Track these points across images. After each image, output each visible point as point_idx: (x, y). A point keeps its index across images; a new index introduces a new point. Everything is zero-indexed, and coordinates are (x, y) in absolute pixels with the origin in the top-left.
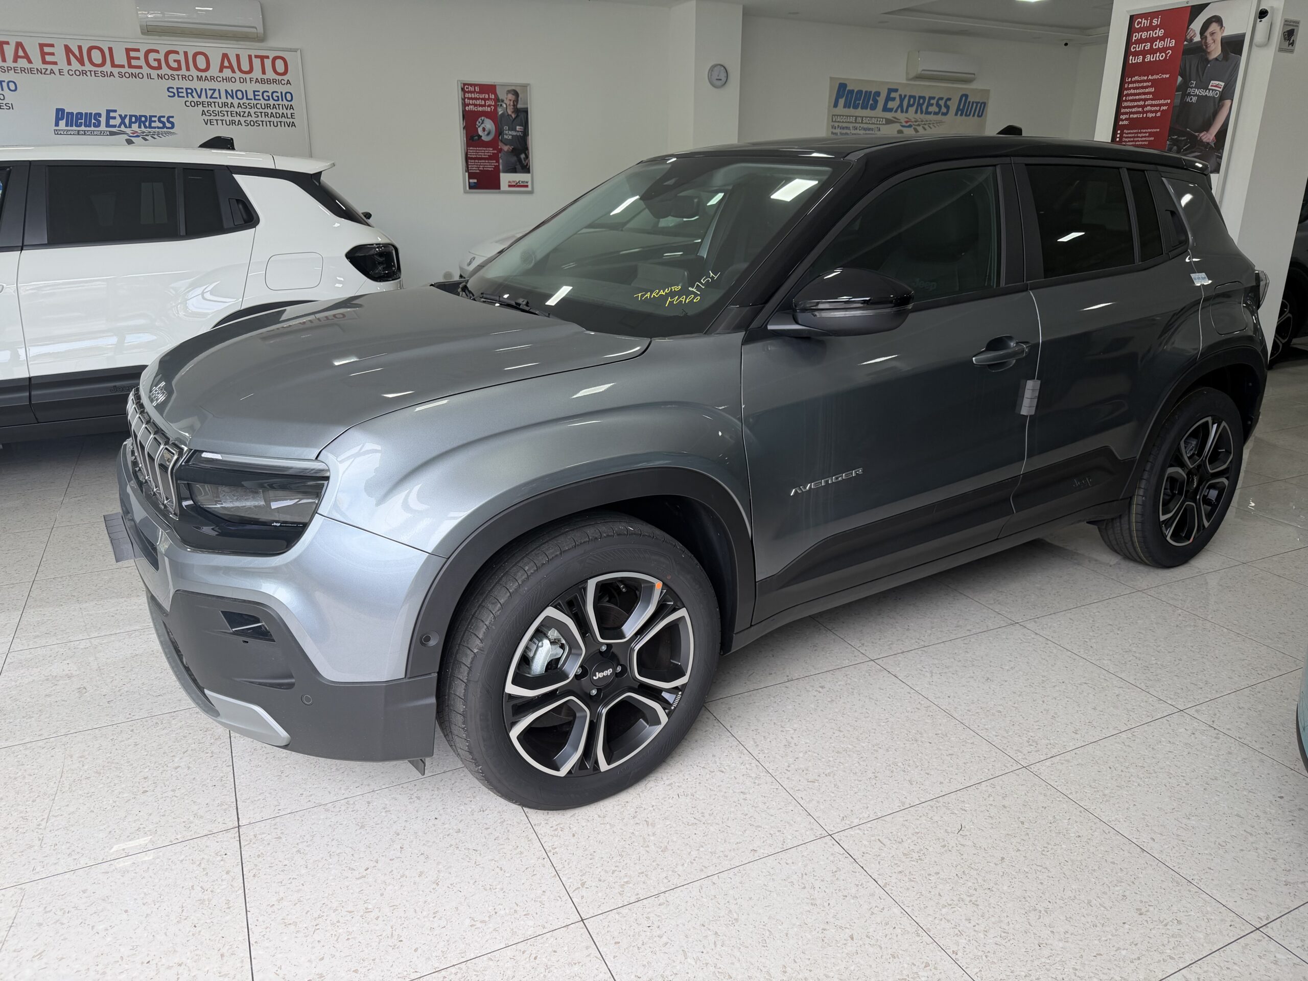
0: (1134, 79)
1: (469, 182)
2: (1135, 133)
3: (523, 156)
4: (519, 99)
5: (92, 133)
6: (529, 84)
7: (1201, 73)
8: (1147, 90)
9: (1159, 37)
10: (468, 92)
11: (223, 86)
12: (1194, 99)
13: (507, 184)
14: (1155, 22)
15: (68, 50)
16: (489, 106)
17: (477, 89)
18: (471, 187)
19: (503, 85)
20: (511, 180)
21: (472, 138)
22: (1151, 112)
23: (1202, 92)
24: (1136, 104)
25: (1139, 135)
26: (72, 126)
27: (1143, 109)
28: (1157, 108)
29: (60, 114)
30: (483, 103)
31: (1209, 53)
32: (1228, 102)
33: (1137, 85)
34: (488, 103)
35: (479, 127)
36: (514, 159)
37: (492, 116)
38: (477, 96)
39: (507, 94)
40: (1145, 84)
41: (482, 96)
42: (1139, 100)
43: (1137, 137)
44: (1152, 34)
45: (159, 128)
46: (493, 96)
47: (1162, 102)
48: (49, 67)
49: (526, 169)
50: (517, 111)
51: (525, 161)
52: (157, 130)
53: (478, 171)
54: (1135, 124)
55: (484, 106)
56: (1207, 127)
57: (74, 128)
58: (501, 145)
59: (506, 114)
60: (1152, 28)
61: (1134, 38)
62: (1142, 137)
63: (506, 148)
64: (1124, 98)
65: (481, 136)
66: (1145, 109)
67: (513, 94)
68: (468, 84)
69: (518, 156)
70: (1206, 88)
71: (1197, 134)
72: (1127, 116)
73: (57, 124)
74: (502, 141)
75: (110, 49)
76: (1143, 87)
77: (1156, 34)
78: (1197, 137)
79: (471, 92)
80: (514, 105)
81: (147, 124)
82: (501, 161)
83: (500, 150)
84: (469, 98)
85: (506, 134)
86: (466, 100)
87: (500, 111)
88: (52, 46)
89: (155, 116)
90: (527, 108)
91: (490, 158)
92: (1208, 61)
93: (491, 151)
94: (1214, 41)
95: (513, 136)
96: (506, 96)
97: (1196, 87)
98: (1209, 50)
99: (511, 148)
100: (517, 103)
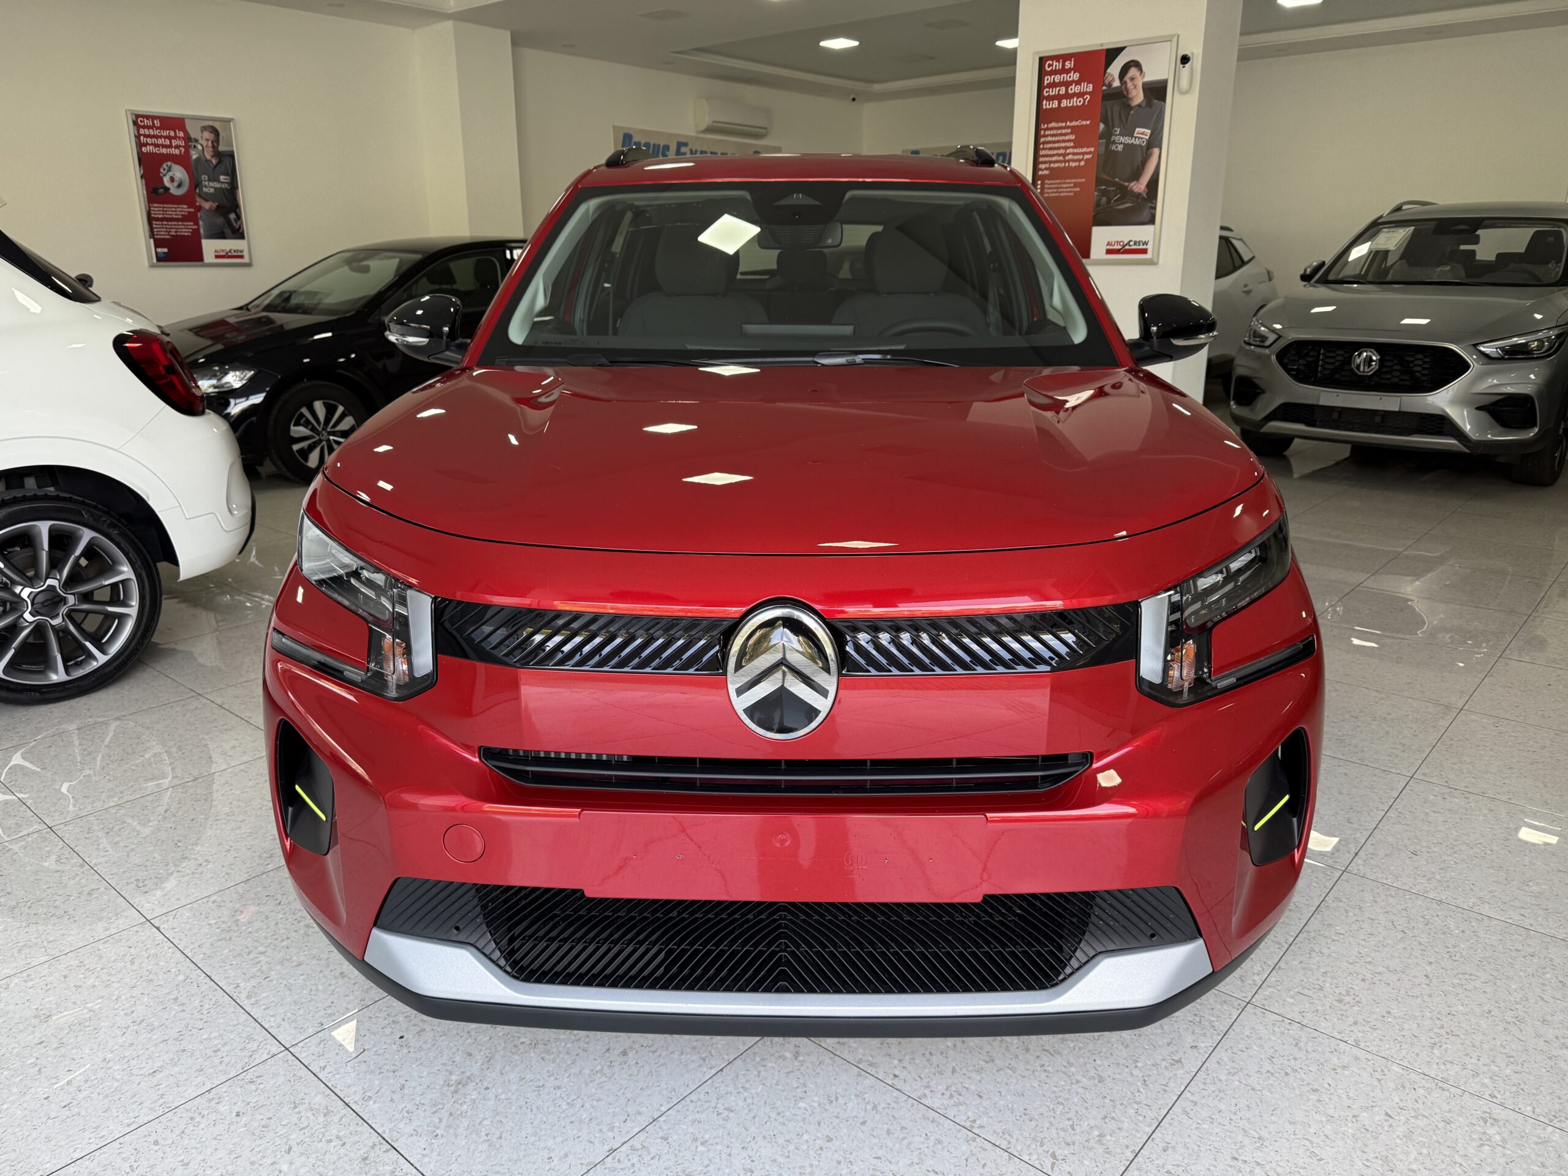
0: (1049, 126)
1: (156, 253)
2: (1057, 184)
3: (232, 216)
4: (221, 138)
6: (232, 120)
7: (1124, 121)
8: (1067, 138)
9: (1073, 81)
10: (144, 127)
12: (1120, 148)
13: (213, 254)
14: (1068, 65)
16: (177, 147)
17: (157, 123)
18: (160, 259)
19: (195, 119)
20: (218, 248)
21: (155, 192)
22: (1073, 161)
23: (1127, 140)
24: (1055, 152)
25: (1062, 186)
27: (1064, 158)
28: (1081, 157)
30: (167, 142)
32: (1156, 151)
33: (1054, 132)
35: (165, 175)
36: (220, 220)
37: (183, 160)
38: (157, 132)
39: (202, 131)
40: (1064, 131)
41: (166, 133)
42: (1059, 148)
43: (1060, 189)
44: (1066, 77)
46: (181, 134)
47: (1084, 150)
49: (239, 234)
50: (218, 154)
51: (236, 222)
53: (168, 237)
54: (1055, 174)
55: (170, 146)
56: (1136, 176)
58: (199, 202)
59: (203, 159)
60: (1065, 71)
61: (1046, 82)
62: (1066, 188)
63: (207, 205)
64: (1041, 146)
65: (169, 189)
66: (1067, 158)
67: (211, 132)
68: (143, 116)
69: (226, 216)
70: (1132, 136)
71: (1127, 184)
72: (1047, 165)
74: (200, 196)
76: (1061, 135)
77: (1070, 77)
78: (1127, 187)
79: (148, 127)
80: (213, 147)
82: (201, 223)
83: (199, 208)
84: (145, 136)
85: (206, 187)
86: (142, 138)
87: (194, 156)
90: (233, 152)
91: (184, 219)
92: (1130, 107)
93: (184, 209)
94: (1135, 87)
95: (215, 189)
96: (200, 132)
97: (1120, 135)
98: (1130, 96)
99: (215, 205)
100: (218, 144)
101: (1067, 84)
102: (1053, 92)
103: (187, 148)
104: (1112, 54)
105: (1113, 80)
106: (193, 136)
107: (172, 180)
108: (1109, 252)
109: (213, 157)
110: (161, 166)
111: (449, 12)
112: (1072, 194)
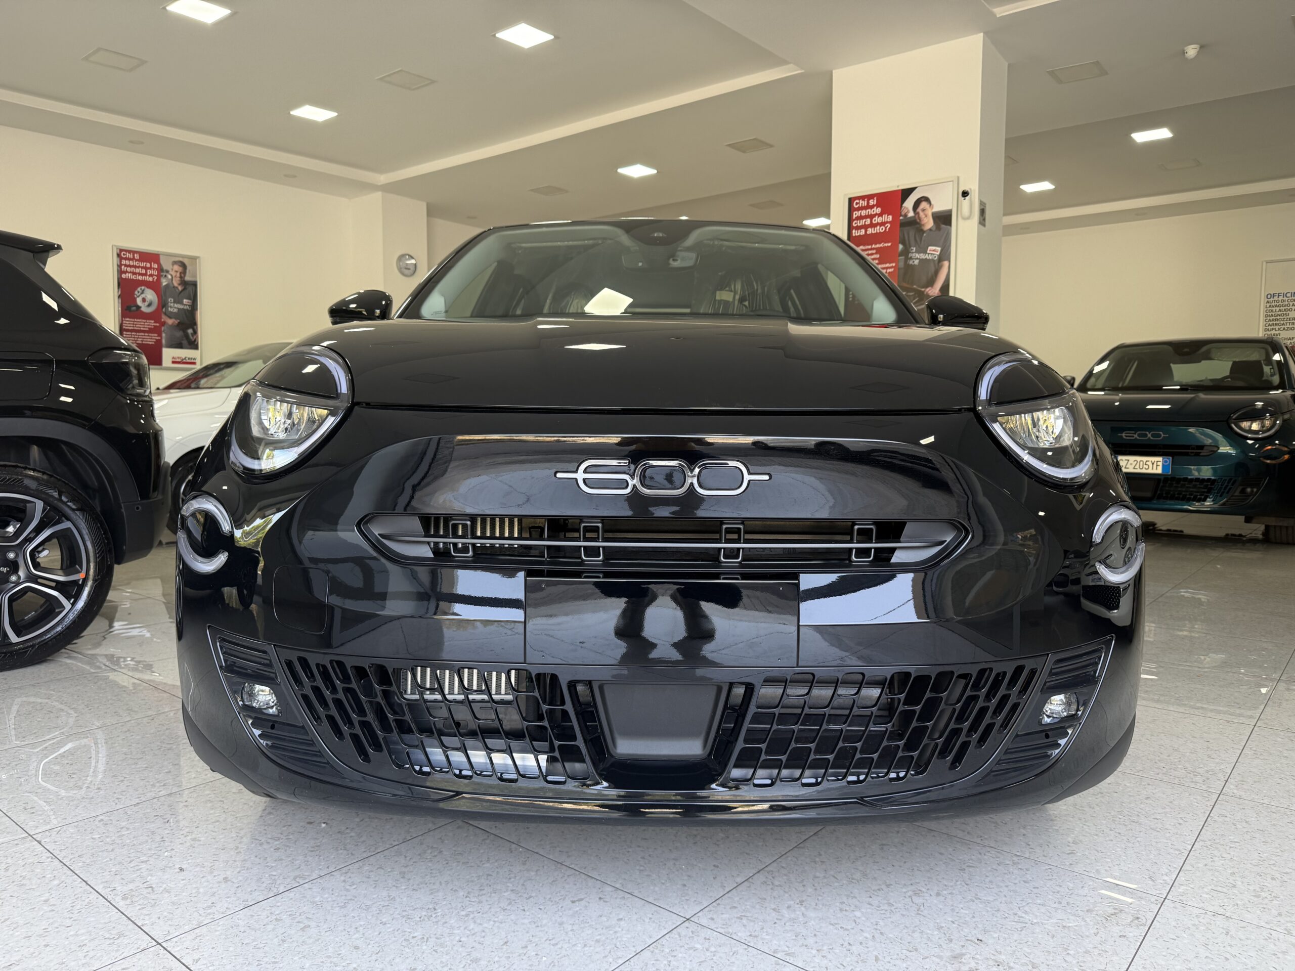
3: (190, 331)
4: (187, 271)
6: (199, 257)
7: (918, 241)
9: (876, 214)
10: (126, 259)
12: (916, 262)
13: (171, 360)
14: (872, 202)
16: (151, 275)
17: (137, 256)
20: (176, 356)
21: (129, 308)
23: (922, 256)
30: (144, 271)
31: (923, 225)
32: (946, 263)
34: (149, 272)
35: (138, 296)
36: (179, 334)
37: (154, 286)
38: (136, 263)
39: (173, 265)
41: (143, 264)
44: (870, 212)
46: (156, 266)
47: (888, 265)
49: (194, 345)
50: (184, 283)
51: (193, 336)
55: (145, 275)
56: (931, 282)
58: (164, 318)
59: (172, 286)
60: (868, 207)
61: (854, 216)
63: (170, 321)
65: (140, 307)
67: (180, 266)
68: (126, 250)
69: (184, 330)
70: (925, 252)
71: (923, 290)
74: (165, 314)
77: (874, 211)
78: (923, 292)
79: (129, 259)
80: (181, 277)
82: (164, 335)
83: (164, 324)
84: (126, 266)
85: (171, 307)
86: (123, 267)
87: (164, 282)
90: (196, 282)
91: (150, 331)
92: (922, 231)
93: (152, 324)
94: (926, 216)
95: (179, 309)
96: (171, 267)
97: (916, 252)
98: (923, 223)
99: (177, 322)
100: (185, 275)
101: (871, 217)
102: (861, 223)
103: (159, 276)
104: (907, 193)
105: (908, 212)
106: (165, 267)
107: (144, 300)
109: (179, 284)
110: (136, 289)
111: (379, 184)
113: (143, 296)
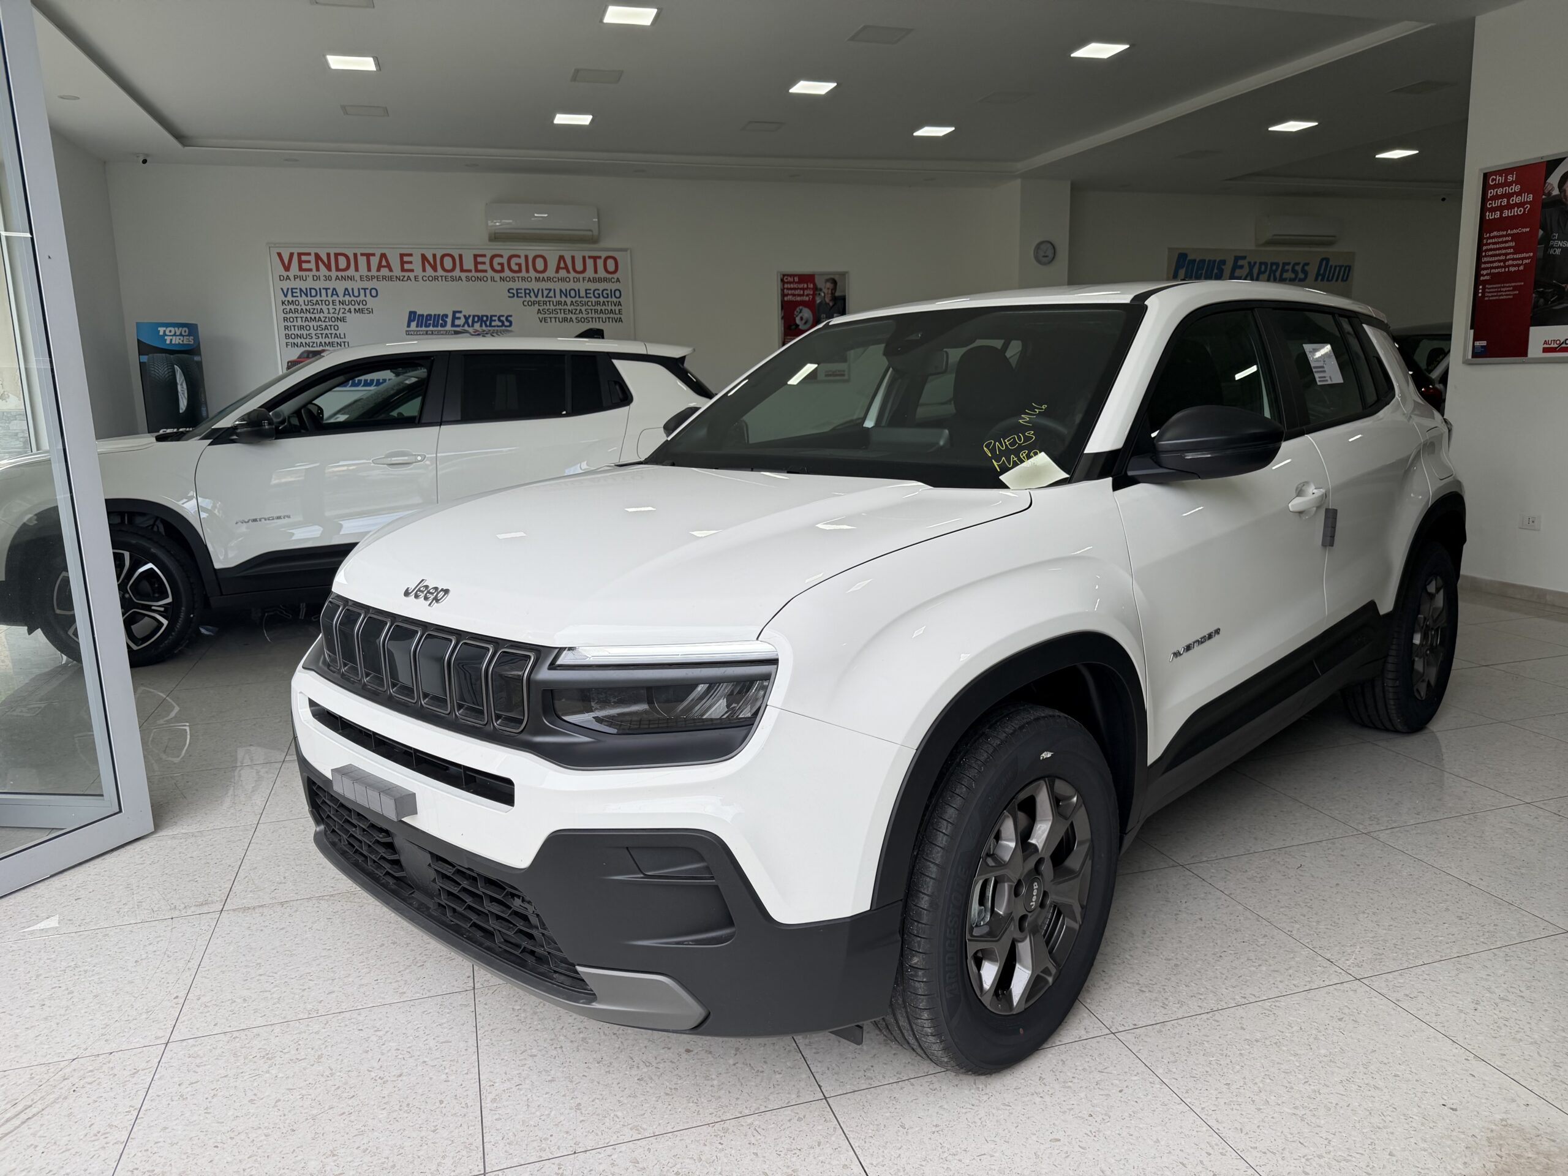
0: (1492, 235)
2: (1498, 288)
4: (838, 287)
5: (439, 333)
6: (847, 272)
7: (1563, 227)
8: (1507, 245)
9: (1515, 193)
10: (787, 283)
11: (558, 286)
12: (1558, 251)
14: (1510, 178)
15: (424, 258)
17: (796, 279)
19: (822, 274)
21: (790, 328)
22: (1513, 266)
23: (1566, 244)
24: (1496, 258)
25: (1502, 289)
26: (421, 326)
27: (1504, 263)
28: (1520, 262)
29: (412, 316)
33: (1496, 240)
34: (806, 292)
35: (797, 315)
38: (795, 286)
39: (826, 282)
40: (1504, 239)
41: (801, 286)
42: (1500, 255)
43: (1501, 291)
44: (1508, 190)
45: (498, 326)
46: (811, 286)
47: (1523, 255)
48: (406, 274)
50: (835, 299)
52: (496, 328)
54: (1496, 278)
55: (803, 295)
57: (424, 328)
59: (824, 303)
60: (1507, 184)
61: (1489, 195)
62: (1506, 291)
64: (1484, 254)
65: (800, 324)
66: (1507, 264)
67: (832, 283)
68: (788, 275)
72: (1489, 271)
73: (409, 326)
75: (461, 256)
76: (1502, 242)
77: (1512, 189)
79: (790, 283)
80: (832, 293)
81: (488, 323)
84: (788, 289)
86: (785, 290)
87: (818, 300)
88: (411, 255)
89: (496, 316)
90: (845, 296)
96: (824, 285)
97: (1558, 240)
100: (835, 291)
101: (1508, 196)
102: (1496, 204)
103: (814, 295)
104: (1553, 165)
105: (1553, 189)
106: (819, 286)
107: (802, 319)
108: (1545, 350)
110: (795, 309)
111: (1017, 172)
112: (1512, 297)
113: (801, 315)
